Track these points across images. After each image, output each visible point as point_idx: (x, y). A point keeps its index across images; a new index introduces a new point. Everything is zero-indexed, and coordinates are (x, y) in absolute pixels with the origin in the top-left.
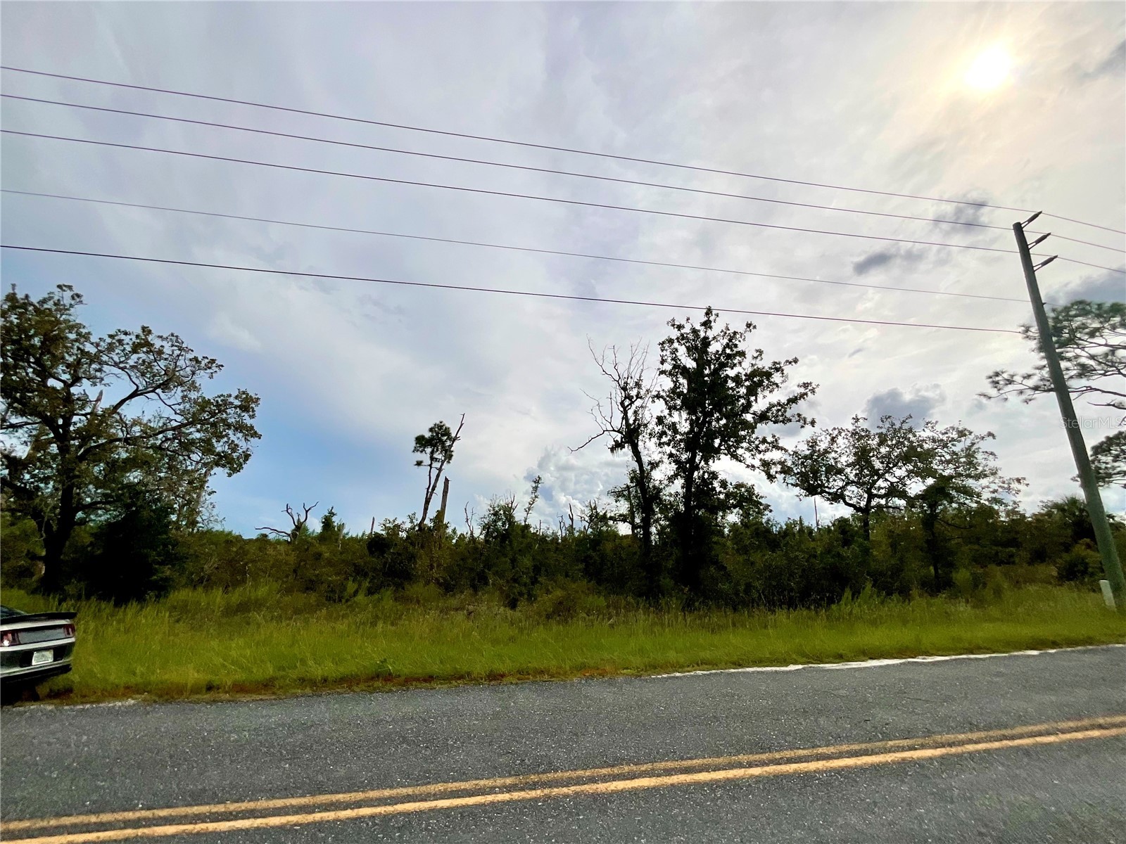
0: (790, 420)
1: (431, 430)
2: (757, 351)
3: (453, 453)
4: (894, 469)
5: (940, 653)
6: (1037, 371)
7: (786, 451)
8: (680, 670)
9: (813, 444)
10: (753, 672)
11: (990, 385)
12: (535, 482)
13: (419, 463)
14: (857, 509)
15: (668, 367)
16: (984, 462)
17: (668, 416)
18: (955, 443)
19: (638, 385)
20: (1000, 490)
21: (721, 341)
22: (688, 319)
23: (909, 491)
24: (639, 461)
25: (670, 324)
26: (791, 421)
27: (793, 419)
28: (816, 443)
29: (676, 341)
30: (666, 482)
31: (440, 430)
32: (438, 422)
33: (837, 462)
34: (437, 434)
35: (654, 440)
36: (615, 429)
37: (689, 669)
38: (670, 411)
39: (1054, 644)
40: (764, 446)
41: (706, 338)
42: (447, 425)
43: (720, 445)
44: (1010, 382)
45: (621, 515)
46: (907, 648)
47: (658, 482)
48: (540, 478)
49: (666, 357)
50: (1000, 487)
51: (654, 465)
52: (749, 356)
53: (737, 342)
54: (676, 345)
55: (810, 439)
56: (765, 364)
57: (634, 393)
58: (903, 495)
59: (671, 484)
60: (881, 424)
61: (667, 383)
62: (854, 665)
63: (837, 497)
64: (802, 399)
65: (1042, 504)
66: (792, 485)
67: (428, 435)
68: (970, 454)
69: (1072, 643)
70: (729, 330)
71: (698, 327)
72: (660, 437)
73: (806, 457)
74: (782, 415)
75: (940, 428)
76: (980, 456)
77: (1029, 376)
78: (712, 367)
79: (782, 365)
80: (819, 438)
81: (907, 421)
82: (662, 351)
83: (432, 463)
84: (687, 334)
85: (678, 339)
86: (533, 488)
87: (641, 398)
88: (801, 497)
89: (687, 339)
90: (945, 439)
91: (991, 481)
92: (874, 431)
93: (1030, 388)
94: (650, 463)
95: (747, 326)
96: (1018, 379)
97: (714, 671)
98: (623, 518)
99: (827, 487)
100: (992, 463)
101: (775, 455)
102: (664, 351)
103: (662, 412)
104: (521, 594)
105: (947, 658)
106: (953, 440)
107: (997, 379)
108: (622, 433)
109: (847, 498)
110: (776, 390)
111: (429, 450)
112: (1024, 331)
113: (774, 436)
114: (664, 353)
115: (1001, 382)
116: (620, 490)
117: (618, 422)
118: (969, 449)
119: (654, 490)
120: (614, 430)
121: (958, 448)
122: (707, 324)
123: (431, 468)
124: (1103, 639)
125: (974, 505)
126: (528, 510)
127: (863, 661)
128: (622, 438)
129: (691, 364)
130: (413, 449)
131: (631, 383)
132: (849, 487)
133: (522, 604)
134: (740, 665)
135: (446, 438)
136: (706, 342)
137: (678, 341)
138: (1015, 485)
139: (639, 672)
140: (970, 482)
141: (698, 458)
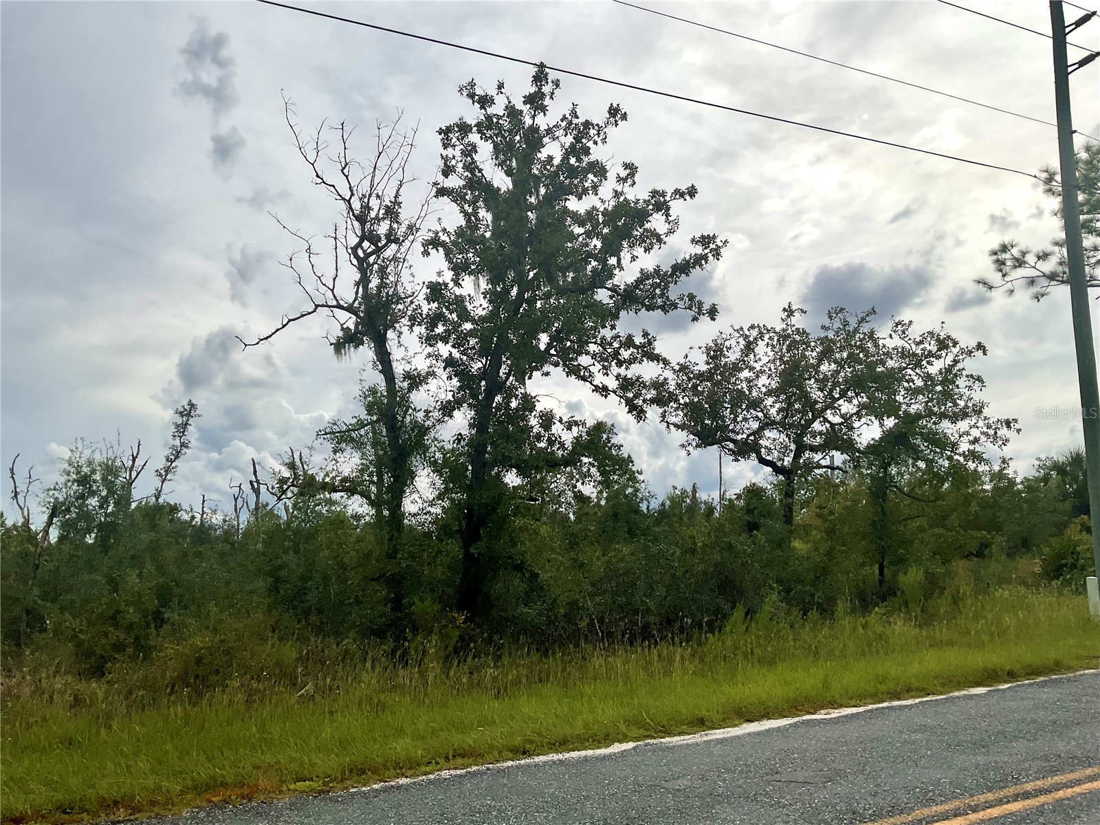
0: (674, 306)
2: (627, 166)
4: (841, 402)
5: (853, 702)
6: (1057, 249)
7: (666, 362)
8: (410, 773)
9: (715, 352)
10: (545, 763)
11: (993, 267)
12: (181, 414)
14: (778, 470)
15: (454, 182)
16: (968, 393)
17: (451, 285)
18: (932, 359)
19: (392, 212)
20: (983, 438)
21: (562, 139)
22: (501, 86)
23: (858, 440)
24: (388, 371)
25: (465, 93)
26: (676, 308)
27: (681, 304)
28: (722, 351)
29: (475, 129)
30: (436, 414)
33: (751, 387)
35: (421, 330)
36: (342, 303)
37: (428, 769)
38: (457, 275)
39: (1011, 676)
40: (629, 352)
41: (534, 129)
43: (549, 346)
44: (1020, 263)
45: (345, 480)
46: (807, 698)
47: (420, 415)
48: (192, 405)
49: (453, 162)
50: (983, 433)
51: (416, 380)
52: (611, 175)
53: (590, 144)
54: (474, 137)
55: (712, 344)
56: (637, 193)
57: (383, 228)
58: (847, 446)
59: (446, 418)
60: (827, 322)
61: (451, 217)
62: (718, 734)
63: (745, 449)
64: (697, 267)
65: (1038, 463)
66: (676, 426)
68: (949, 376)
69: (1033, 672)
70: (577, 117)
71: (519, 106)
72: (432, 325)
73: (700, 376)
74: (662, 295)
75: (915, 332)
76: (961, 382)
77: (1043, 256)
78: (543, 191)
79: (668, 198)
80: (728, 344)
81: (868, 319)
82: (445, 146)
84: (499, 117)
85: (478, 125)
86: (177, 426)
87: (396, 241)
88: (690, 448)
89: (500, 128)
90: (919, 352)
91: (972, 423)
92: (815, 333)
93: (1044, 275)
94: (408, 376)
95: (609, 112)
96: (1031, 259)
97: (474, 768)
98: (351, 487)
99: (733, 431)
100: (977, 396)
101: (648, 371)
102: (450, 149)
103: (439, 274)
104: (119, 647)
105: (861, 709)
106: (930, 354)
107: (1004, 256)
108: (356, 314)
109: (763, 450)
110: (656, 247)
112: (1047, 179)
113: (645, 335)
114: (450, 152)
115: (1009, 263)
116: (345, 428)
117: (347, 291)
118: (949, 370)
119: (413, 430)
120: (339, 307)
121: (935, 368)
122: (536, 101)
124: (1073, 663)
125: (946, 463)
126: (165, 474)
127: (736, 725)
128: (357, 325)
129: (502, 181)
131: (377, 208)
132: (767, 433)
133: (119, 669)
134: (524, 753)
136: (534, 139)
137: (479, 131)
138: (1004, 431)
139: (325, 784)
140: (946, 426)
141: (503, 370)
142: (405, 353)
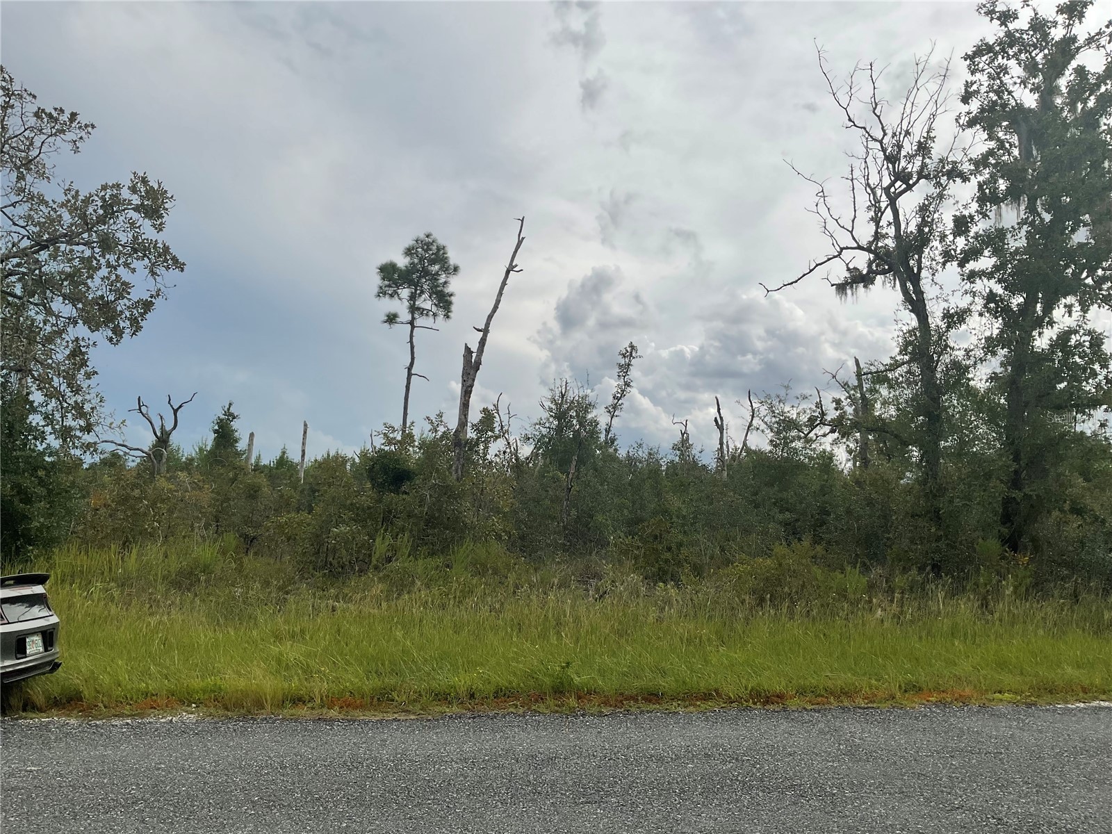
1: (409, 252)
3: (453, 299)
12: (624, 355)
13: (392, 319)
17: (977, 217)
19: (923, 148)
24: (919, 310)
25: (984, 10)
30: (979, 353)
31: (426, 251)
32: (422, 236)
34: (421, 259)
35: (953, 267)
36: (862, 244)
41: (1069, 40)
42: (441, 242)
47: (961, 353)
48: (632, 347)
49: (977, 87)
51: (955, 318)
54: (1000, 58)
57: (913, 166)
67: (402, 262)
71: (1050, 16)
72: (967, 261)
82: (973, 73)
83: (413, 318)
84: (1022, 32)
85: (1001, 43)
86: (620, 366)
87: (928, 176)
89: (1023, 43)
94: (947, 315)
102: (975, 74)
111: (405, 293)
114: (975, 77)
116: (881, 368)
119: (951, 368)
120: (858, 247)
122: (1073, 9)
123: (413, 327)
126: (613, 409)
128: (870, 264)
130: (376, 290)
131: (908, 147)
135: (437, 267)
136: (1071, 49)
137: (1003, 50)
139: (1026, 698)
142: (940, 291)
